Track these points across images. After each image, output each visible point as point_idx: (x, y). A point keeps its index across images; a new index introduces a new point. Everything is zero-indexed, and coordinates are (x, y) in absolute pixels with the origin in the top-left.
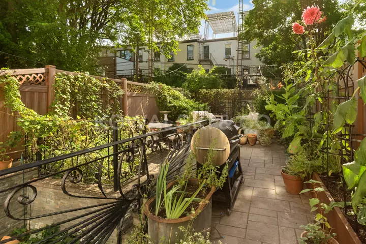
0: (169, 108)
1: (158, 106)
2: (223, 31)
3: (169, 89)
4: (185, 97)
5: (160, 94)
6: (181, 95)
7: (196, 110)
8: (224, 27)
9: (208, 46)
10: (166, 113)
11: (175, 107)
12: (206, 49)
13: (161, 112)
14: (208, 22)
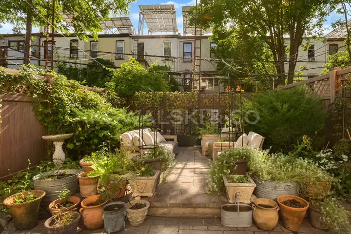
0: (70, 127)
1: (42, 121)
2: (160, 30)
3: (73, 87)
4: (109, 104)
5: (46, 94)
6: (101, 101)
7: (130, 130)
8: (161, 24)
9: (143, 44)
10: (58, 140)
11: (82, 123)
12: (141, 47)
13: (44, 137)
14: (143, 14)
